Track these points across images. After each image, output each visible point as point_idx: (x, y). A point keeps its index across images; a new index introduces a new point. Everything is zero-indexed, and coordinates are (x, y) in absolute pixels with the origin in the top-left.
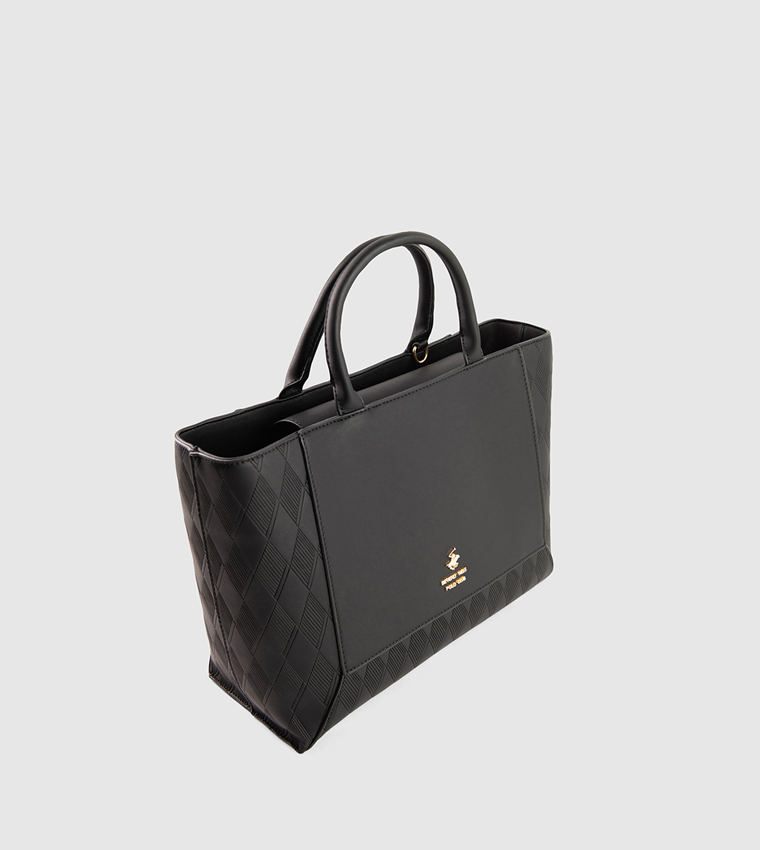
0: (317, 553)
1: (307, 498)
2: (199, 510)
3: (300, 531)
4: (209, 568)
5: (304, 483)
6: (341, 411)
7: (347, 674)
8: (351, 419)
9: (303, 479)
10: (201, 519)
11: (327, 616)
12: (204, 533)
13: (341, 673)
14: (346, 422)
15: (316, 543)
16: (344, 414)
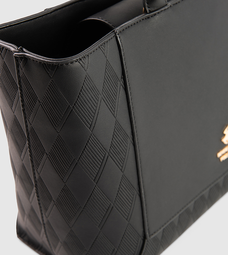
0: (130, 140)
1: (122, 92)
2: (23, 106)
3: (117, 121)
4: (31, 156)
5: (120, 78)
6: (148, 10)
7: (149, 238)
8: (157, 17)
9: (119, 75)
10: (25, 114)
11: (136, 192)
12: (27, 126)
13: (145, 237)
14: (153, 20)
15: (129, 132)
16: (150, 12)
